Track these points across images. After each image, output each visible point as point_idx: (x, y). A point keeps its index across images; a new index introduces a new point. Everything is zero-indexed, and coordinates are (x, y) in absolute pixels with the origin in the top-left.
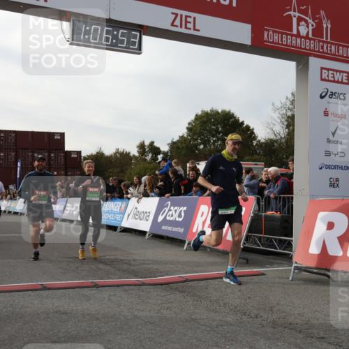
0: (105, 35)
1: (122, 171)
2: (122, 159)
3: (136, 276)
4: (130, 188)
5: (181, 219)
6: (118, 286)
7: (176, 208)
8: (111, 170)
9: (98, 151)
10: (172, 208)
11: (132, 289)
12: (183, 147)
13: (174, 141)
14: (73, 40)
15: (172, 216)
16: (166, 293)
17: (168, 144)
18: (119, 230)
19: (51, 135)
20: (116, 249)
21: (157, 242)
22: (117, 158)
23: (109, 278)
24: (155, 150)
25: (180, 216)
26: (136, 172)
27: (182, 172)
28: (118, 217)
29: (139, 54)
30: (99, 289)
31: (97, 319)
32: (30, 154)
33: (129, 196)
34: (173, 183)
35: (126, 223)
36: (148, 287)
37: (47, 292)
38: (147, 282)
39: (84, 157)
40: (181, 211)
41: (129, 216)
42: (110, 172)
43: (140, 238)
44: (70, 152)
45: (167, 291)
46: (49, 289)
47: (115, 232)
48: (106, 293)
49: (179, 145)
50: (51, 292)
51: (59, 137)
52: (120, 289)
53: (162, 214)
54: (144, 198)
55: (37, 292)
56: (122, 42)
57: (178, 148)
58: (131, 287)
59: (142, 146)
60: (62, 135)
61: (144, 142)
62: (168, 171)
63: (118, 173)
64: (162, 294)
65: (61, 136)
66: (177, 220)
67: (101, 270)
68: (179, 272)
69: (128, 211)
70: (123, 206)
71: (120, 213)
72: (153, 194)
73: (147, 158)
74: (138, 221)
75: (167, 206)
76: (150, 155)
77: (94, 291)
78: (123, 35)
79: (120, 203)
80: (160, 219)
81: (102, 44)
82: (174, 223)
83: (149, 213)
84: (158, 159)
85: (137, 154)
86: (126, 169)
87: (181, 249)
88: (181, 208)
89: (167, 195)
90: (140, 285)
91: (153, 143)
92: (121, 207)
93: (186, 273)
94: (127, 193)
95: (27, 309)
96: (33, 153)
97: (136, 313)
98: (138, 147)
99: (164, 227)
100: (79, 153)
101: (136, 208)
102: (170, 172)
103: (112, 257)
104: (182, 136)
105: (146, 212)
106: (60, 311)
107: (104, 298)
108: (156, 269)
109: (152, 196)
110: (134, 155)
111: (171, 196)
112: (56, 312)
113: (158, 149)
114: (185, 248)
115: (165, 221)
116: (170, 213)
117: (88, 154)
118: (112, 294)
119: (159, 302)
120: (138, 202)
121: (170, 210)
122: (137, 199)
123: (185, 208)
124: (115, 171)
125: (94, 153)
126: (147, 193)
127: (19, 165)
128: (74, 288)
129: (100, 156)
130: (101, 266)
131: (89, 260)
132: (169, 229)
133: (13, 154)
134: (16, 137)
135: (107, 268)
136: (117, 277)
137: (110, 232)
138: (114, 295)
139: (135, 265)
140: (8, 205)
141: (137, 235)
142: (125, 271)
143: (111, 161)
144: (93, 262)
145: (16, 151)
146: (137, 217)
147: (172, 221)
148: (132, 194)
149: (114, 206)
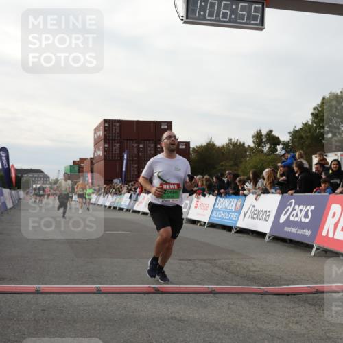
0: (222, 11)
1: (236, 164)
2: (236, 150)
3: (257, 284)
4: (247, 184)
5: (307, 220)
6: (238, 293)
7: (301, 207)
8: (223, 163)
9: (208, 141)
10: (297, 207)
11: (253, 298)
12: (307, 137)
13: (297, 129)
14: (187, 18)
15: (297, 216)
16: (293, 305)
17: (289, 133)
18: (234, 230)
19: (157, 124)
20: (232, 252)
21: (278, 246)
22: (230, 149)
23: (227, 284)
24: (274, 140)
25: (306, 216)
26: (251, 165)
27: (306, 165)
28: (233, 216)
29: (262, 29)
30: (217, 295)
31: (217, 329)
32: (136, 145)
33: (246, 192)
34: (297, 178)
35: (242, 224)
36: (271, 296)
37: (160, 296)
38: (270, 291)
39: (194, 149)
40: (307, 211)
41: (245, 215)
42: (222, 166)
43: (258, 241)
45: (295, 303)
46: (163, 292)
47: (228, 233)
48: (224, 301)
49: (302, 134)
50: (164, 295)
51: (166, 127)
52: (240, 296)
53: (285, 215)
54: (262, 195)
55: (150, 295)
56: (242, 17)
57: (301, 137)
58: (252, 296)
59: (258, 136)
60: (169, 124)
61: (260, 131)
62: (293, 163)
63: (231, 166)
64: (289, 306)
65: (167, 125)
66: (303, 220)
67: (217, 274)
68: (308, 281)
69: (245, 209)
70: (239, 204)
71: (235, 212)
72: (273, 191)
73: (264, 149)
74: (256, 221)
75: (290, 205)
76: (268, 146)
77: (211, 298)
78: (243, 9)
79: (235, 200)
80: (283, 219)
81: (219, 21)
82: (299, 225)
83: (269, 212)
84: (277, 150)
85: (252, 145)
86: (241, 162)
87: (308, 254)
88: (308, 208)
89: (290, 192)
90: (262, 294)
91: (271, 131)
93: (316, 283)
94: (244, 190)
96: (139, 144)
97: (260, 326)
98: (253, 137)
99: (287, 229)
100: (187, 144)
101: (254, 206)
102: (294, 166)
103: (228, 261)
104: (306, 124)
105: (266, 211)
106: (176, 318)
107: (223, 306)
108: (280, 276)
109: (273, 193)
110: (249, 146)
111: (295, 193)
112: (172, 318)
113: (278, 138)
114: (313, 254)
115: (288, 222)
116: (295, 212)
117: (198, 145)
118: (232, 302)
119: (287, 314)
120: (256, 199)
121: (294, 209)
122: (255, 196)
123: (313, 208)
124: (228, 164)
125: (204, 144)
127: (125, 157)
128: (189, 293)
129: (210, 147)
130: (217, 270)
131: (203, 263)
132: (294, 230)
133: (118, 145)
134: (120, 127)
135: (224, 273)
136: (235, 283)
137: (224, 232)
138: (233, 304)
139: (254, 271)
140: (114, 200)
141: (255, 236)
142: (244, 277)
143: (223, 153)
144: (208, 265)
145: (121, 142)
146: (255, 216)
147: (297, 221)
148: (249, 190)
149: (228, 203)
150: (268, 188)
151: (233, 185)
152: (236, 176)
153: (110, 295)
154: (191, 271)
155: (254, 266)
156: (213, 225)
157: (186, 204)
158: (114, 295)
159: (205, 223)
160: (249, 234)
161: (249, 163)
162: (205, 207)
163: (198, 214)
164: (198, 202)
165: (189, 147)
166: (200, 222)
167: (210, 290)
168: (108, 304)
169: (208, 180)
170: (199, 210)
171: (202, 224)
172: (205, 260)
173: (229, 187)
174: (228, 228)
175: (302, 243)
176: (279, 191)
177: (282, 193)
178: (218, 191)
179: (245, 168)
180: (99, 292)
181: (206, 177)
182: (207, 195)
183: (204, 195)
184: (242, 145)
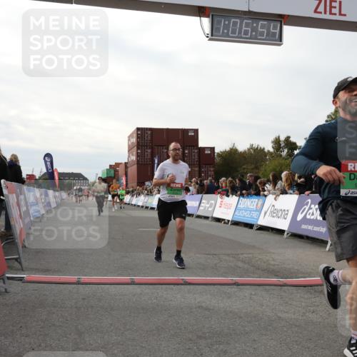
0: (244, 28)
1: (257, 168)
2: (257, 155)
3: (277, 276)
4: (267, 185)
6: (259, 285)
7: (317, 206)
8: (244, 167)
9: (231, 147)
10: (313, 206)
11: (274, 290)
14: (212, 35)
15: (313, 214)
16: (310, 296)
18: (255, 228)
19: (185, 131)
20: (254, 247)
21: (296, 242)
22: (251, 154)
23: (249, 277)
24: (291, 145)
26: (271, 168)
28: (255, 214)
29: (280, 45)
30: (240, 287)
31: (241, 317)
32: (166, 151)
33: (266, 193)
34: (313, 179)
35: (263, 221)
36: (289, 287)
37: (188, 287)
38: (288, 283)
39: (218, 153)
41: (265, 213)
42: (244, 169)
43: (277, 237)
44: (204, 149)
45: (311, 294)
46: (190, 284)
47: (250, 230)
48: (247, 291)
50: (192, 287)
51: (193, 134)
52: (261, 288)
53: (302, 213)
54: (281, 196)
55: (179, 286)
56: (262, 34)
58: (272, 287)
59: (277, 142)
60: (196, 131)
61: (279, 137)
63: (252, 169)
64: (306, 296)
65: (194, 132)
66: (319, 218)
67: (240, 268)
69: (265, 209)
71: (256, 211)
72: (292, 192)
73: (282, 153)
74: (276, 219)
75: (307, 204)
76: (286, 151)
77: (234, 289)
78: (263, 27)
79: (257, 200)
80: (300, 217)
81: (241, 38)
82: (315, 223)
83: (288, 211)
85: (272, 150)
86: (261, 165)
87: (323, 250)
89: (307, 193)
90: (281, 286)
91: (289, 137)
92: (257, 205)
94: (264, 190)
95: (170, 302)
97: (279, 315)
98: (273, 142)
99: (304, 227)
100: (212, 149)
103: (250, 255)
105: (284, 210)
106: (202, 306)
107: (245, 297)
108: (298, 270)
109: (291, 194)
110: (268, 151)
111: (311, 193)
112: (199, 307)
113: (295, 144)
114: (327, 249)
115: (305, 220)
116: (311, 211)
117: (222, 150)
118: (253, 293)
119: (304, 304)
120: (275, 199)
121: (310, 208)
122: (274, 196)
124: (249, 167)
125: (228, 149)
126: (285, 190)
127: (156, 162)
128: (214, 284)
129: (233, 152)
130: (240, 264)
131: (227, 258)
132: (310, 227)
133: (149, 151)
134: (152, 134)
135: (246, 266)
136: (256, 276)
137: (247, 230)
138: (255, 295)
139: (274, 265)
140: (146, 201)
141: (275, 233)
142: (264, 270)
143: (245, 157)
144: (231, 259)
145: (152, 149)
146: (275, 215)
147: (313, 220)
148: (269, 191)
149: (250, 203)
150: (286, 189)
151: (254, 187)
152: (257, 178)
153: (143, 286)
154: (216, 265)
155: (274, 260)
156: (236, 223)
157: (212, 204)
158: (147, 286)
159: (229, 221)
160: (269, 231)
161: (269, 166)
162: (228, 207)
163: (222, 213)
164: (222, 202)
165: (214, 152)
166: (224, 220)
167: (234, 282)
168: (141, 294)
169: (231, 182)
170: (223, 210)
171: (226, 222)
172: (228, 255)
173: (250, 188)
174: (250, 226)
175: (318, 239)
176: (296, 192)
177: (300, 194)
178: (241, 192)
179: (265, 170)
180: (133, 283)
181: (230, 179)
182: (231, 196)
183: (228, 196)
184: (262, 150)
